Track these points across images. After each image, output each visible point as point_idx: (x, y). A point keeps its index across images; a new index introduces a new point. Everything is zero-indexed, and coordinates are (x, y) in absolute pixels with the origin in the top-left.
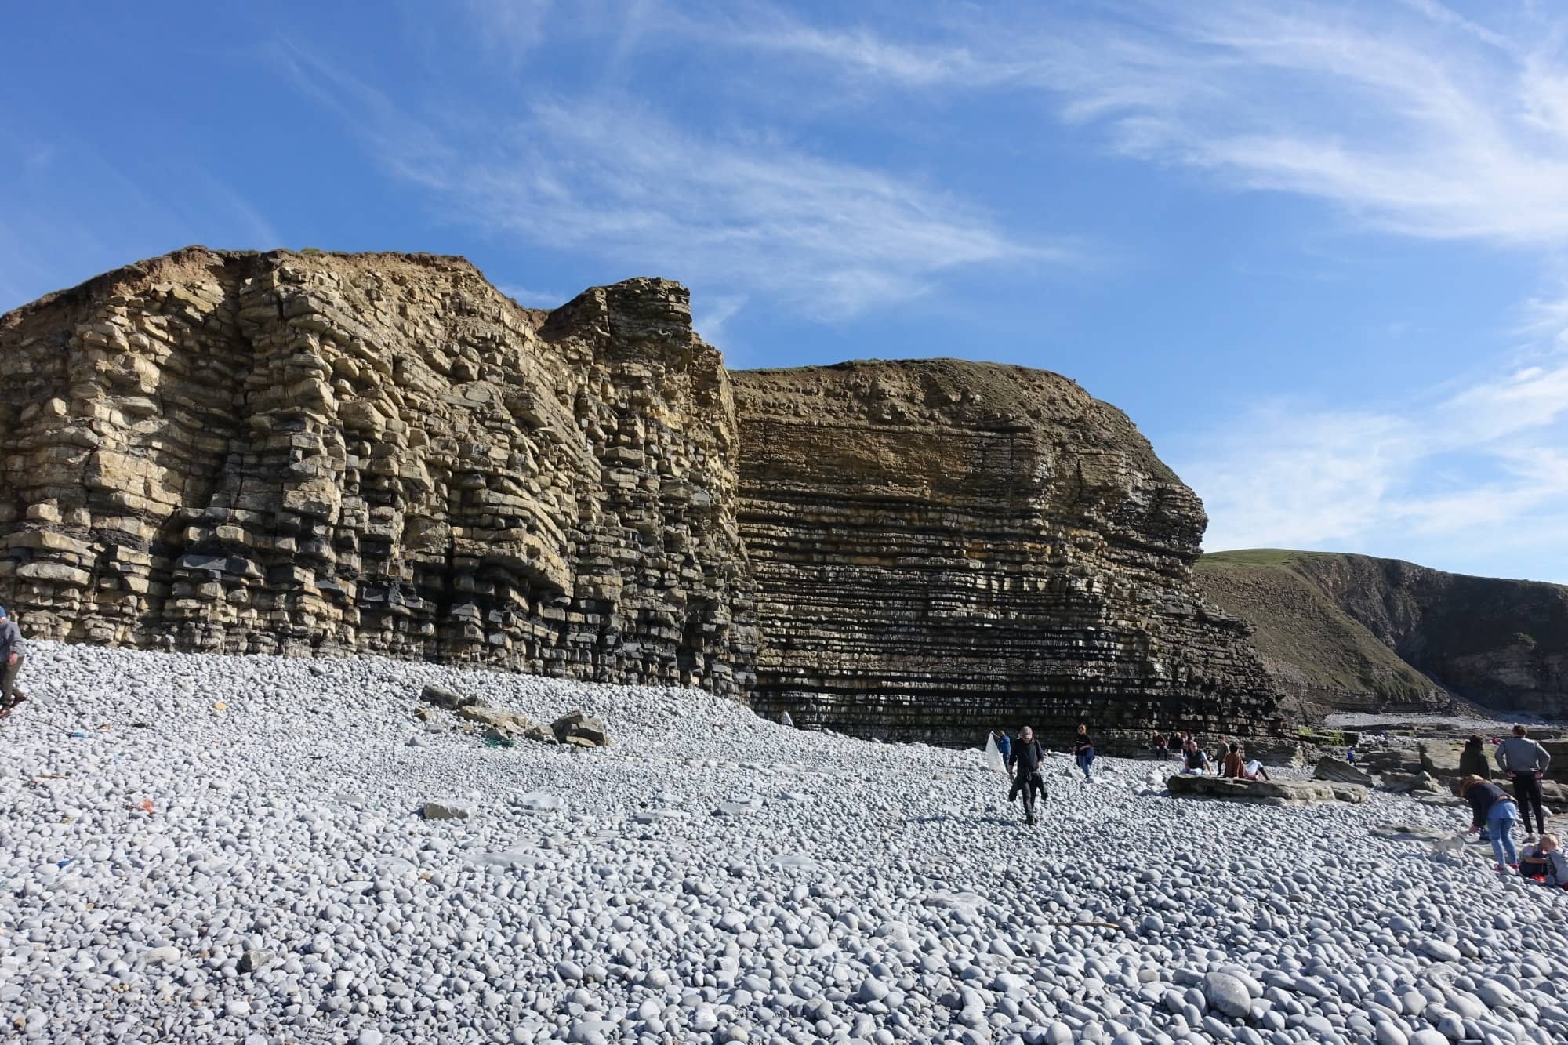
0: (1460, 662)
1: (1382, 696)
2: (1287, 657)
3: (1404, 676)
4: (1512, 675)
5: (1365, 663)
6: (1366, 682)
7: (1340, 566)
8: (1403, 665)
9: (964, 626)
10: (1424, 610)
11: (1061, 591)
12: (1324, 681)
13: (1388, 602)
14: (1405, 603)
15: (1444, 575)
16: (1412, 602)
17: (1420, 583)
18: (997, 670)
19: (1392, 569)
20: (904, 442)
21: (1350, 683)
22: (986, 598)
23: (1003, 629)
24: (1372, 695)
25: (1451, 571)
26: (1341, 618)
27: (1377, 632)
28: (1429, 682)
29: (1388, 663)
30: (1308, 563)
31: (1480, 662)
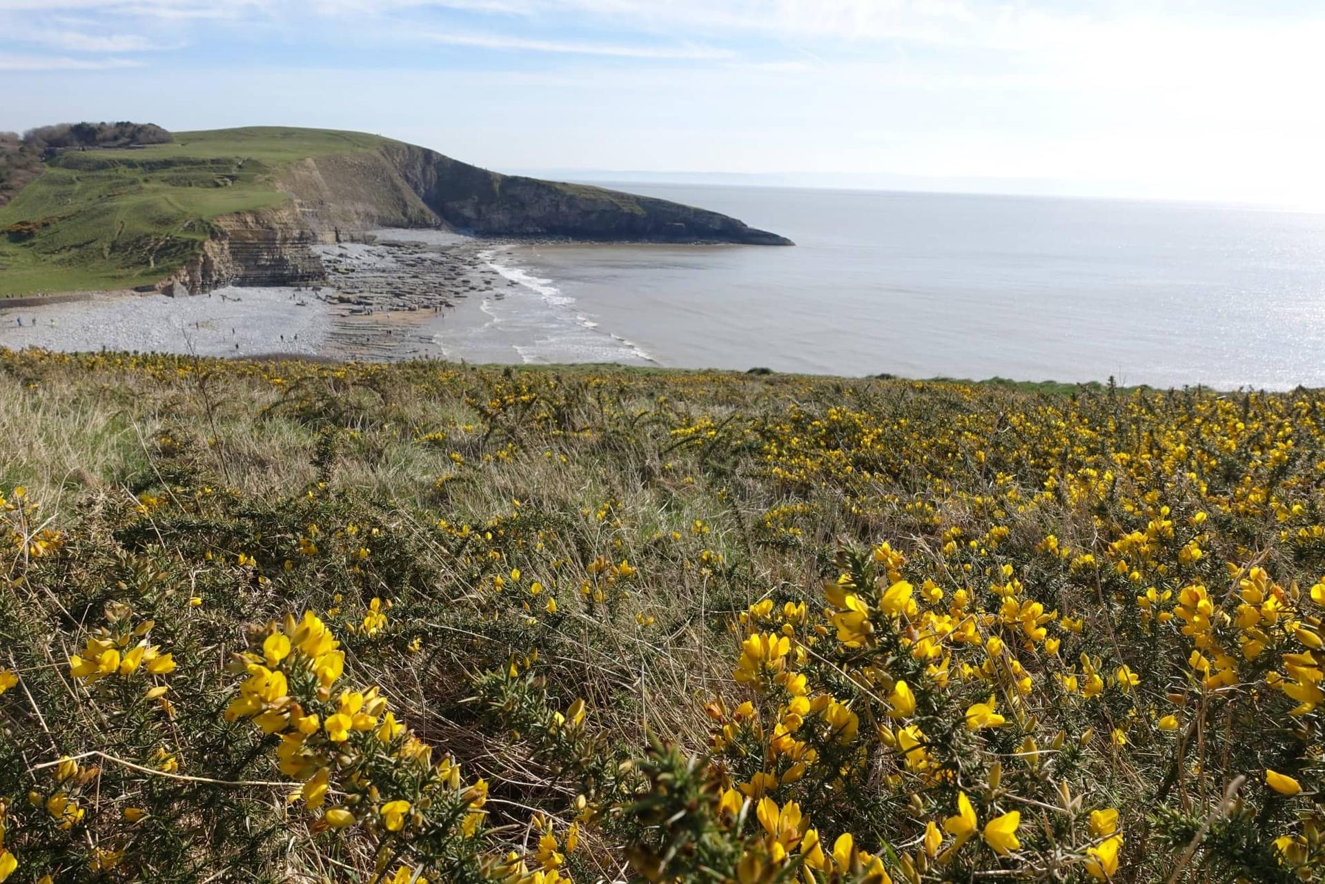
0: (450, 204)
1: (410, 221)
2: (371, 202)
3: (422, 211)
4: (469, 212)
5: (405, 205)
6: (405, 214)
7: (404, 151)
8: (424, 206)
9: (264, 265)
10: (439, 177)
11: (281, 259)
12: (386, 214)
13: (424, 171)
14: (432, 173)
15: (450, 159)
16: (435, 173)
17: (440, 163)
18: (269, 272)
19: (428, 154)
20: (252, 232)
21: (397, 215)
22: (267, 260)
23: (270, 265)
24: (406, 220)
25: (454, 158)
26: (400, 182)
27: (416, 188)
28: (433, 214)
29: (417, 204)
30: (390, 147)
31: (456, 205)
